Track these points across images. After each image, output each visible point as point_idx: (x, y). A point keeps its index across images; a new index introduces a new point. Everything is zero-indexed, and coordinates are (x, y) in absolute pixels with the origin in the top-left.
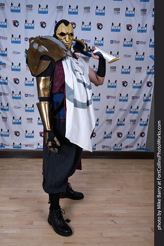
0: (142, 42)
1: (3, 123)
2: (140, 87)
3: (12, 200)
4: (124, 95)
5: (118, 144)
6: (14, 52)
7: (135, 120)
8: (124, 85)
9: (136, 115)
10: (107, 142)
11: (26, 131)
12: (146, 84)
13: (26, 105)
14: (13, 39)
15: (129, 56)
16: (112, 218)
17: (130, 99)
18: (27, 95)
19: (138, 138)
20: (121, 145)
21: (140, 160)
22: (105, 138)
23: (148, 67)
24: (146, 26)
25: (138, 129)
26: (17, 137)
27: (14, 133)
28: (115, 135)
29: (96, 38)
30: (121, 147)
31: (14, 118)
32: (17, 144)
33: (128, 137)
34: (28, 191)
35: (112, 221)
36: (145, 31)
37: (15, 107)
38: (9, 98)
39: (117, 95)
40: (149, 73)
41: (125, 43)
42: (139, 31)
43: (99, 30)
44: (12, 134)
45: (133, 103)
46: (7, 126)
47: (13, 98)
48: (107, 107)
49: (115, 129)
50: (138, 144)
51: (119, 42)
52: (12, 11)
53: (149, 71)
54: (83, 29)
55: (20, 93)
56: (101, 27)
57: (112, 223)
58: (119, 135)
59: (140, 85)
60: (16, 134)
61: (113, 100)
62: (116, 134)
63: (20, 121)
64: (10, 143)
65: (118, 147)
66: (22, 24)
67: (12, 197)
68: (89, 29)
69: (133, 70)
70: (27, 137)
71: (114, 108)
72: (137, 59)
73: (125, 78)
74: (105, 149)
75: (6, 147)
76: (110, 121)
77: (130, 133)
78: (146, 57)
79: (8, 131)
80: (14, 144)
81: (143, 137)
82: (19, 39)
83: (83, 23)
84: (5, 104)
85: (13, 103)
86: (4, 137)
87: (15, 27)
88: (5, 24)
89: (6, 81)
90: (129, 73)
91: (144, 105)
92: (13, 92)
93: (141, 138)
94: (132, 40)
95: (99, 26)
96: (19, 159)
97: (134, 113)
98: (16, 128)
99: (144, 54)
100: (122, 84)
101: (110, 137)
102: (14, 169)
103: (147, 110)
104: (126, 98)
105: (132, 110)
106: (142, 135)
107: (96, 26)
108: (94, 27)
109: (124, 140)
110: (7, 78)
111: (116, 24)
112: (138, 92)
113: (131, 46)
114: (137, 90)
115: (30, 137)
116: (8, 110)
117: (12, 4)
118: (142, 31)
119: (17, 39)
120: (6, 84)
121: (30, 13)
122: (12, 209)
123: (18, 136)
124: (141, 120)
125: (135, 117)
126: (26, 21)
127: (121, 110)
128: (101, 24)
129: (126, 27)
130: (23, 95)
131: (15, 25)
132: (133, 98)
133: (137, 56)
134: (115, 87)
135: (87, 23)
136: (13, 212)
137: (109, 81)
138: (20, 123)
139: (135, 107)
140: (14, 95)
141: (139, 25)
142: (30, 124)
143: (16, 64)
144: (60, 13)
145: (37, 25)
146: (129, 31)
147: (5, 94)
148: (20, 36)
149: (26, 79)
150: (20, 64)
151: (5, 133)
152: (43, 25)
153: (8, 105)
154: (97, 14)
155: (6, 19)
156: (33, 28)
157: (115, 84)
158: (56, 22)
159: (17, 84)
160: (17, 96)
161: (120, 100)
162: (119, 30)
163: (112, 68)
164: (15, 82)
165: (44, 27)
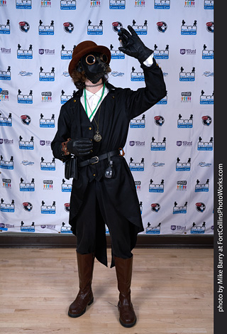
1: (5, 189)
3: (20, 313)
4: (206, 139)
5: (199, 223)
6: (21, 73)
8: (205, 122)
10: (179, 220)
11: (43, 203)
13: (42, 159)
14: (20, 52)
18: (43, 143)
20: (204, 224)
22: (175, 212)
26: (27, 212)
27: (23, 206)
28: (192, 208)
30: (203, 229)
31: (22, 180)
32: (28, 224)
34: (45, 299)
37: (24, 162)
38: (15, 147)
39: (194, 139)
43: (161, 33)
44: (19, 208)
46: (10, 194)
47: (21, 147)
48: (178, 160)
49: (192, 197)
51: (194, 52)
55: (32, 139)
56: (164, 28)
58: (200, 207)
60: (26, 208)
61: (188, 148)
62: (195, 207)
63: (32, 185)
64: (15, 222)
65: (199, 228)
66: (34, 27)
67: (20, 308)
70: (43, 212)
71: (189, 161)
74: (177, 232)
75: (10, 230)
76: (183, 184)
79: (13, 202)
80: (22, 223)
82: (30, 52)
84: (7, 158)
85: (20, 156)
86: (7, 213)
87: (24, 33)
88: (8, 27)
89: (9, 120)
92: (21, 138)
95: (161, 27)
96: (30, 250)
98: (26, 197)
100: (201, 120)
101: (185, 211)
102: (22, 266)
107: (156, 26)
109: (207, 216)
110: (10, 116)
111: (189, 23)
115: (50, 212)
116: (12, 167)
119: (26, 52)
120: (9, 124)
121: (47, 9)
122: (20, 325)
123: (29, 210)
126: (41, 22)
127: (201, 164)
128: (164, 23)
129: (206, 26)
130: (37, 141)
131: (23, 29)
134: (191, 126)
135: (140, 23)
136: (22, 330)
137: (180, 116)
138: (32, 189)
140: (22, 143)
142: (50, 191)
143: (25, 92)
144: (96, 8)
145: (59, 28)
146: (211, 33)
147: (7, 141)
148: (31, 46)
149: (42, 116)
150: (31, 91)
151: (8, 206)
152: (68, 27)
153: (12, 159)
154: (157, 7)
155: (8, 21)
156: (52, 33)
157: (190, 121)
158: (90, 22)
159: (28, 124)
160: (27, 143)
161: (200, 148)
162: (195, 32)
163: (184, 94)
164: (24, 122)
165: (70, 32)
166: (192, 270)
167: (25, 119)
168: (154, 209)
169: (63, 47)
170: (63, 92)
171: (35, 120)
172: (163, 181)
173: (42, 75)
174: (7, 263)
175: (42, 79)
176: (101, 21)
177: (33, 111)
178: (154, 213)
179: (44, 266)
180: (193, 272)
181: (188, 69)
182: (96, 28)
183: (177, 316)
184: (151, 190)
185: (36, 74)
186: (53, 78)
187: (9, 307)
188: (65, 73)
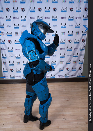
0: (79, 18)
1: (4, 65)
2: (78, 43)
3: (9, 108)
4: (70, 47)
5: (67, 74)
6: (8, 26)
7: (76, 61)
8: (69, 42)
9: (77, 58)
11: (17, 69)
12: (82, 41)
13: (16, 55)
14: (7, 19)
15: (72, 26)
17: (73, 49)
18: (16, 49)
20: (69, 75)
21: (79, 82)
22: (60, 71)
23: (83, 32)
24: (81, 8)
25: (78, 66)
26: (12, 72)
28: (65, 69)
29: (53, 16)
30: (69, 76)
31: (10, 62)
32: (12, 76)
33: (72, 70)
34: (18, 102)
36: (81, 11)
37: (10, 56)
38: (7, 51)
39: (66, 47)
40: (83, 35)
41: (70, 18)
42: (77, 11)
43: (55, 12)
44: (9, 71)
45: (74, 51)
46: (6, 66)
47: (9, 51)
48: (61, 54)
49: (65, 66)
51: (66, 18)
53: (83, 33)
54: (46, 11)
55: (12, 48)
56: (55, 10)
57: (64, 120)
58: (68, 69)
59: (78, 41)
60: (11, 71)
61: (64, 50)
63: (13, 63)
64: (8, 76)
66: (11, 10)
68: (49, 11)
69: (74, 33)
70: (17, 72)
71: (64, 54)
72: (76, 27)
73: (70, 38)
74: (60, 77)
75: (6, 78)
76: (62, 62)
77: (74, 68)
78: (82, 26)
79: (7, 69)
80: (10, 76)
81: (81, 70)
83: (45, 8)
84: (4, 55)
85: (8, 54)
86: (5, 73)
87: (8, 12)
88: (2, 10)
89: (4, 42)
90: (72, 35)
91: (81, 52)
92: (8, 48)
93: (79, 70)
94: (73, 17)
95: (55, 9)
97: (76, 57)
98: (11, 67)
99: (80, 24)
100: (68, 41)
101: (63, 71)
103: (83, 55)
104: (71, 49)
105: (74, 55)
106: (80, 69)
107: (53, 9)
109: (70, 72)
110: (4, 41)
111: (64, 8)
112: (78, 46)
113: (73, 20)
114: (77, 44)
115: (19, 72)
116: (6, 58)
118: (79, 11)
119: (9, 19)
120: (4, 43)
121: (15, 3)
122: (8, 113)
124: (79, 60)
125: (76, 59)
126: (13, 8)
127: (68, 55)
128: (56, 8)
129: (70, 9)
130: (14, 49)
131: (7, 10)
132: (75, 49)
133: (76, 26)
134: (65, 43)
135: (47, 8)
136: (9, 115)
137: (61, 40)
138: (13, 65)
139: (76, 54)
140: (9, 50)
141: (77, 8)
142: (19, 65)
143: (9, 33)
144: (32, 3)
145: (20, 10)
146: (71, 12)
147: (4, 49)
148: (10, 16)
149: (15, 40)
150: (11, 32)
152: (23, 10)
153: (6, 55)
154: (53, 2)
155: (2, 7)
156: (17, 12)
157: (65, 42)
158: (30, 8)
159: (11, 43)
160: (11, 50)
161: (68, 50)
162: (66, 11)
164: (9, 42)
165: (24, 11)
169: (21, 17)
170: (22, 32)
171: (13, 42)
172: (56, 61)
173: (15, 26)
175: (15, 28)
176: (34, 8)
177: (12, 39)
178: (53, 71)
181: (64, 24)
182: (33, 10)
183: (62, 107)
184: (52, 64)
185: (13, 26)
186: (19, 28)
187: (5, 106)
188: (22, 26)
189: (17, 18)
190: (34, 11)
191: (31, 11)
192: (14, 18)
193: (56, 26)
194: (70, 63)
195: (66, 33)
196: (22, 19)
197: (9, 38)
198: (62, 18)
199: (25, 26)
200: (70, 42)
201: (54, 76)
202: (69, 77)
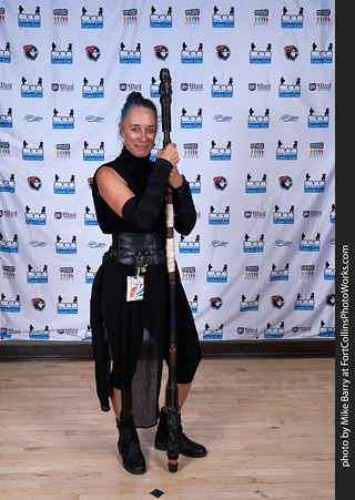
0: (322, 86)
1: (6, 280)
2: (322, 189)
3: (31, 452)
4: (284, 208)
5: (276, 323)
6: (28, 118)
7: (313, 267)
8: (283, 185)
9: (315, 254)
10: (249, 319)
11: (60, 299)
13: (58, 238)
14: (26, 88)
15: (294, 118)
16: (256, 487)
17: (299, 218)
18: (58, 215)
19: (321, 308)
20: (282, 325)
22: (243, 309)
24: (331, 47)
26: (38, 311)
27: (31, 304)
28: (266, 303)
29: (215, 80)
30: (281, 331)
31: (30, 268)
32: (39, 328)
33: (297, 307)
34: (66, 432)
35: (257, 492)
37: (32, 243)
38: (19, 223)
39: (269, 209)
41: (284, 88)
42: (314, 60)
43: (222, 61)
44: (27, 305)
45: (305, 226)
46: (14, 286)
47: (29, 221)
48: (247, 237)
49: (266, 288)
50: (323, 323)
51: (268, 87)
52: (22, 24)
54: (185, 60)
55: (44, 210)
56: (225, 54)
57: (258, 496)
58: (276, 302)
59: (322, 183)
60: (36, 306)
61: (260, 221)
62: (270, 301)
63: (44, 274)
64: (22, 326)
65: (276, 331)
66: (45, 53)
67: (31, 446)
68: (200, 60)
69: (304, 151)
70: (61, 311)
71: (262, 238)
72: (311, 125)
73: (286, 168)
74: (245, 337)
75: (14, 337)
76: (253, 270)
77: (302, 298)
79: (18, 298)
80: (31, 328)
81: (333, 305)
82: (39, 88)
83: (184, 46)
84: (8, 237)
85: (27, 233)
86: (9, 314)
87: (30, 61)
88: (7, 53)
89: (11, 184)
90: (294, 157)
92: (28, 209)
93: (328, 307)
94: (298, 82)
95: (222, 52)
96: (44, 364)
97: (311, 248)
98: (36, 291)
100: (278, 182)
101: (256, 308)
102: (32, 386)
104: (291, 215)
105: (304, 243)
106: (330, 300)
107: (216, 52)
108: (210, 53)
109: (287, 314)
110: (12, 178)
111: (261, 47)
112: (319, 202)
113: (298, 94)
114: (314, 195)
115: (69, 311)
116: (16, 249)
117: (21, 9)
118: (322, 60)
119: (33, 88)
120: (11, 190)
121: (63, 27)
122: (32, 470)
123: (41, 309)
125: (312, 258)
126: (54, 46)
127: (278, 243)
128: (226, 47)
129: (283, 52)
130: (50, 215)
131: (28, 55)
132: (307, 214)
133: (312, 119)
134: (264, 190)
136: (35, 477)
137: (249, 177)
138: (45, 280)
140: (30, 216)
141: (315, 46)
142: (69, 282)
143: (33, 145)
144: (132, 26)
145: (80, 54)
146: (290, 61)
147: (8, 213)
148: (40, 79)
149: (57, 178)
150: (42, 143)
151: (12, 304)
152: (92, 53)
153: (16, 238)
154: (216, 24)
155: (8, 44)
156: (70, 60)
157: (263, 184)
158: (123, 46)
159: (37, 189)
160: (37, 216)
161: (277, 221)
162: (268, 60)
163: (254, 146)
164: (32, 186)
165: (95, 59)
166: (267, 388)
167: (34, 183)
168: (213, 305)
169: (86, 81)
170: (86, 144)
171: (48, 183)
172: (226, 266)
173: (57, 120)
174: (10, 383)
175: (56, 126)
176: (139, 45)
177: (44, 171)
178: (214, 310)
179: (63, 385)
180: (269, 392)
181: (260, 112)
182: (132, 54)
183: (249, 452)
184: (210, 279)
185: (48, 119)
186: (73, 125)
187: (15, 444)
188: (88, 118)
189: (65, 87)
190: (138, 60)
191: (123, 60)
192: (55, 87)
193: (227, 119)
194: (286, 278)
195: (271, 149)
196: (87, 89)
197: (33, 169)
198: (252, 87)
199: (98, 119)
200: (287, 184)
201: (220, 331)
202: (284, 338)
